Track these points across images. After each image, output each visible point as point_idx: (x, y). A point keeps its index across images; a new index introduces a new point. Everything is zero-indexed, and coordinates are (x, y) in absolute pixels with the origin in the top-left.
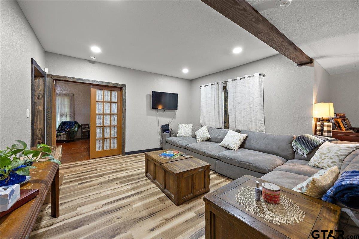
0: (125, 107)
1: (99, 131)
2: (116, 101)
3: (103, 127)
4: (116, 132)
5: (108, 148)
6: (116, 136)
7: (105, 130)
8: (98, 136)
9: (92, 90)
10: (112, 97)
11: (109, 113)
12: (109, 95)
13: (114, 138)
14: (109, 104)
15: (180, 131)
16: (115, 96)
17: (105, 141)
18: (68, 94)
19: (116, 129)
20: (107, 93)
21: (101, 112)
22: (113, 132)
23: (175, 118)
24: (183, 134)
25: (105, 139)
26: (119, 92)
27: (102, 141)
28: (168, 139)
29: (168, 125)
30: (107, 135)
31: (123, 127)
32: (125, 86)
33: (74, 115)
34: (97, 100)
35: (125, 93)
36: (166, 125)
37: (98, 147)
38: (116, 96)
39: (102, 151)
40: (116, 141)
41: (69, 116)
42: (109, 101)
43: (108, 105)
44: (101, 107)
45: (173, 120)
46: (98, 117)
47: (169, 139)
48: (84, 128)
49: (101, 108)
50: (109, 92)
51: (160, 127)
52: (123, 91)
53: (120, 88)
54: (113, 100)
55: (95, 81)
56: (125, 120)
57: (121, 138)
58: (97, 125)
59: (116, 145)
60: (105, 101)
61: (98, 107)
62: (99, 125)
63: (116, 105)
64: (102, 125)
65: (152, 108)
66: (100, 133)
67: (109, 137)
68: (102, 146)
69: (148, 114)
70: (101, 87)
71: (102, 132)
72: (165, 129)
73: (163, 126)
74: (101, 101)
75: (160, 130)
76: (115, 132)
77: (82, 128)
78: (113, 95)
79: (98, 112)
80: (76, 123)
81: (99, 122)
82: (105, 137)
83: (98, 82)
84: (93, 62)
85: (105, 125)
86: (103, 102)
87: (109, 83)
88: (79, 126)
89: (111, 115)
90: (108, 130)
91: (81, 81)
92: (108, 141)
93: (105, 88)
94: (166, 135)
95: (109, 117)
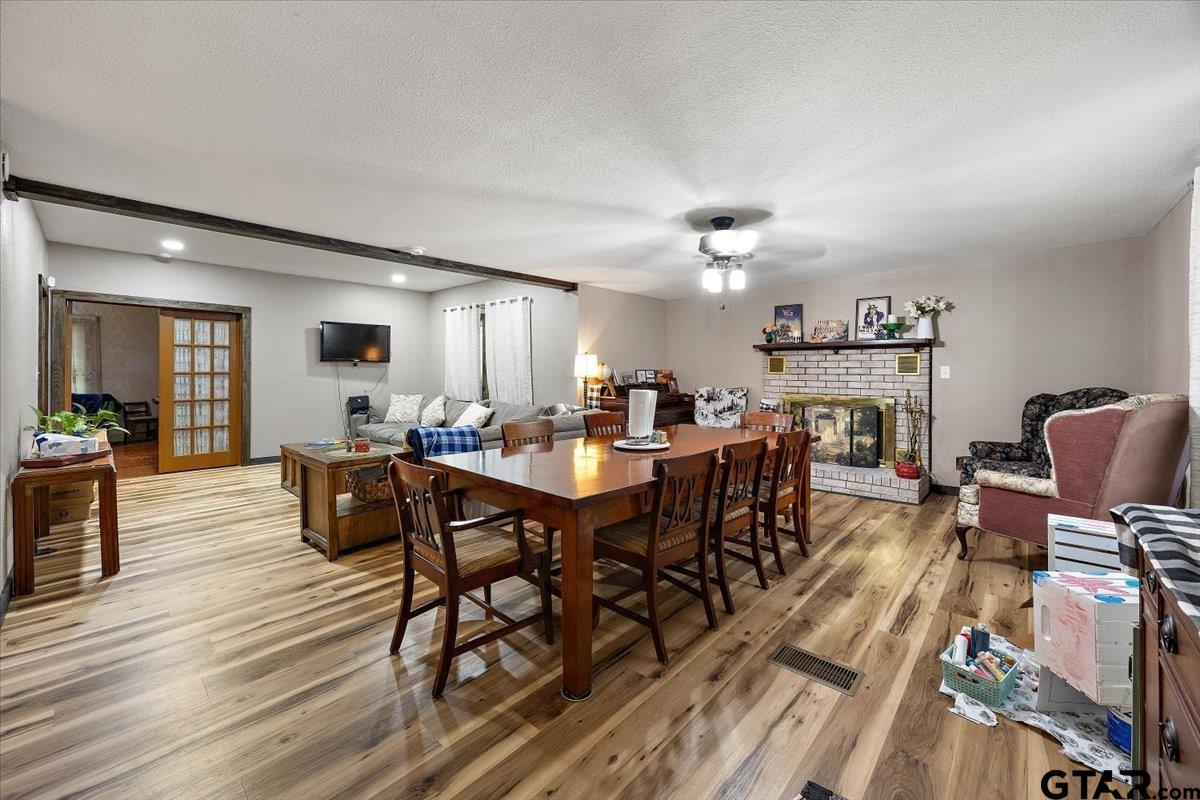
0: (250, 357)
1: (179, 411)
2: (227, 343)
3: (192, 403)
4: (226, 414)
5: (206, 450)
6: (226, 422)
7: (197, 409)
8: (179, 423)
9: (164, 320)
10: (216, 335)
11: (208, 370)
12: (208, 330)
13: (223, 427)
14: (208, 351)
15: (391, 411)
16: (223, 332)
17: (199, 434)
18: (79, 317)
19: (227, 405)
20: (203, 328)
21: (187, 369)
22: (218, 414)
23: (386, 382)
24: (399, 416)
25: (199, 431)
26: (234, 323)
27: (189, 435)
28: (361, 427)
29: (365, 399)
30: (202, 420)
31: (244, 403)
32: (249, 309)
33: (100, 376)
34: (176, 342)
35: (249, 325)
36: (360, 397)
37: (181, 447)
38: (227, 332)
39: (188, 456)
40: (226, 434)
41: (83, 378)
42: (209, 344)
43: (204, 354)
44: (188, 358)
45: (380, 385)
46: (178, 380)
47: (364, 427)
48: (133, 413)
49: (187, 360)
50: (207, 325)
51: (345, 401)
52: (244, 322)
53: (236, 317)
54: (217, 342)
55: (170, 302)
56: (249, 387)
57: (240, 427)
58: (177, 398)
59: (226, 443)
60: (196, 343)
61: (177, 358)
62: (183, 398)
63: (227, 353)
64: (188, 398)
65: (322, 360)
66: (185, 416)
67: (208, 424)
68: (189, 446)
69: (310, 373)
70: (187, 314)
71: (188, 413)
72: (359, 406)
73: (352, 400)
74: (187, 343)
75: (344, 408)
76: (223, 415)
77: (126, 414)
78: (217, 330)
79: (177, 369)
80: (108, 398)
81: (181, 390)
82: (198, 426)
83: (177, 302)
84: (166, 261)
85: (197, 398)
86: (192, 347)
87: (208, 305)
88: (118, 407)
89: (212, 374)
90: (206, 410)
91: (137, 303)
92: (206, 433)
93: (198, 315)
94: (357, 419)
95: (208, 379)
